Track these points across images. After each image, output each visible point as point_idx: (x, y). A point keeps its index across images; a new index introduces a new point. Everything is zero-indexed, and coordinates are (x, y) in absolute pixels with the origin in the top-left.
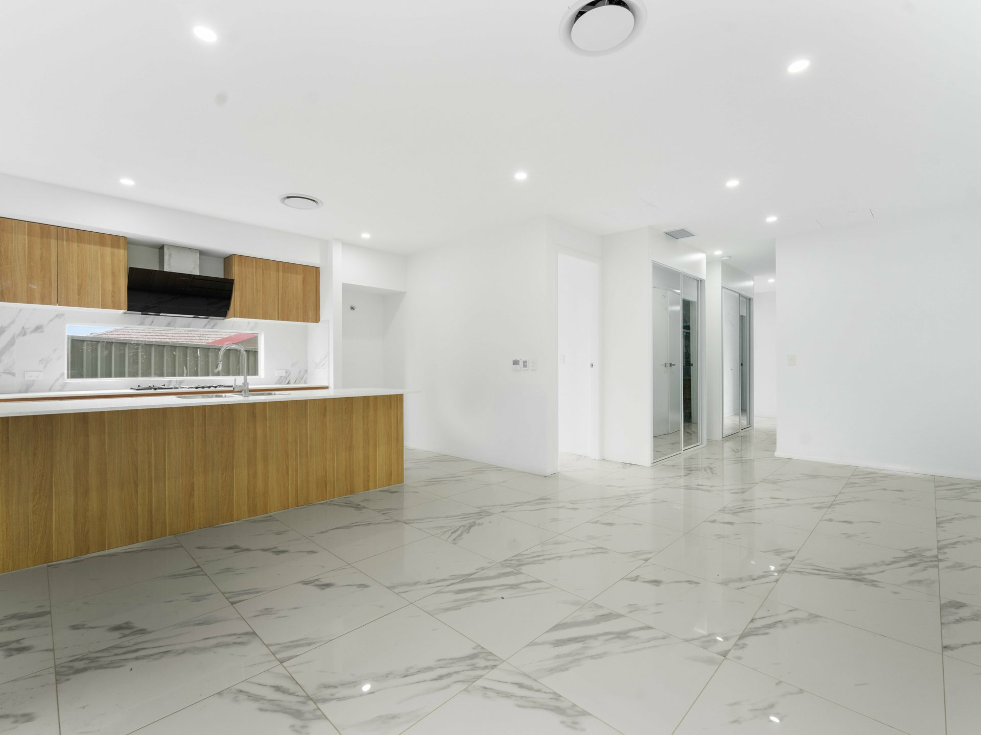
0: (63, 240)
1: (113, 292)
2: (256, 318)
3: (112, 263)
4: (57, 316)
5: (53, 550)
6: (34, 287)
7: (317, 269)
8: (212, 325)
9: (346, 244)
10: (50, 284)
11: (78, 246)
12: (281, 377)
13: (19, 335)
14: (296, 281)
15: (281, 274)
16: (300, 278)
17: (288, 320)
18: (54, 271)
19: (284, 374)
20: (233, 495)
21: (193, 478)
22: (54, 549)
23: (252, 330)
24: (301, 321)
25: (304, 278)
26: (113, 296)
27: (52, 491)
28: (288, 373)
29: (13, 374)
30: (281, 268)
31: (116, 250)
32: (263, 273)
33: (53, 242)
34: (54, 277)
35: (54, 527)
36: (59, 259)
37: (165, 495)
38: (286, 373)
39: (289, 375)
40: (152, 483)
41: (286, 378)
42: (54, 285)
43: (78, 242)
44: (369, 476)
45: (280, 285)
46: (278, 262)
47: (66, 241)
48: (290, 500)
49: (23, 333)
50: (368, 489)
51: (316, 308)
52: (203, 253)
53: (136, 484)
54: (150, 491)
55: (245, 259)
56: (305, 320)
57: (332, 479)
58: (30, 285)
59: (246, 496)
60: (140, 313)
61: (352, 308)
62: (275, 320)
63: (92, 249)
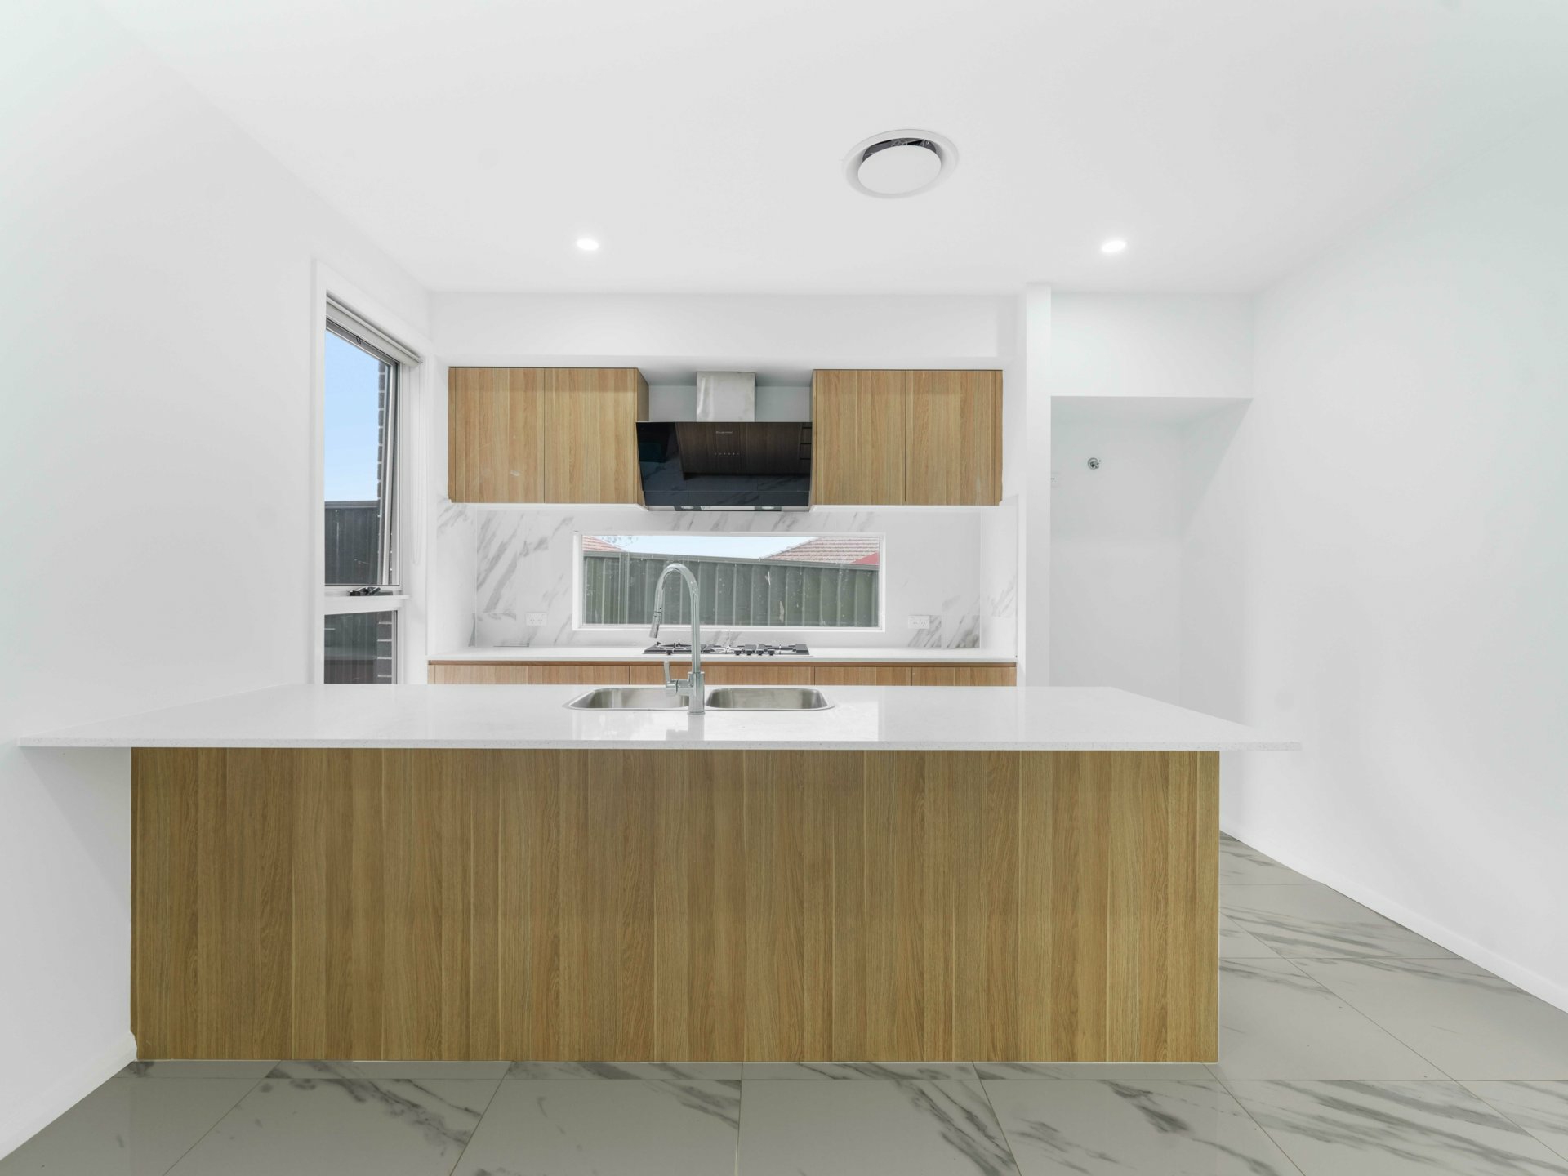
0: (551, 390)
1: (617, 472)
2: (858, 503)
3: (616, 421)
4: (564, 521)
5: (291, 1033)
6: (517, 474)
7: (996, 375)
8: (788, 522)
9: (1063, 295)
10: (536, 468)
11: (571, 397)
12: (920, 631)
13: (520, 554)
14: (946, 409)
15: (911, 397)
16: (955, 401)
17: (926, 503)
18: (540, 445)
19: (927, 626)
20: (652, 989)
21: (556, 924)
22: (293, 1031)
23: (861, 531)
24: (955, 504)
25: (964, 403)
26: (616, 480)
27: (292, 901)
28: (936, 623)
29: (514, 617)
30: (911, 385)
31: (621, 395)
32: (873, 402)
33: (539, 395)
34: (540, 455)
35: (293, 981)
36: (546, 424)
37: (497, 955)
38: (931, 622)
39: (937, 628)
40: (469, 918)
41: (931, 633)
42: (540, 468)
43: (570, 390)
44: (1074, 1013)
45: (910, 425)
46: (905, 372)
47: (556, 390)
48: (808, 1036)
49: (525, 552)
50: (1072, 1057)
51: (994, 469)
52: (760, 381)
53: (439, 919)
54: (466, 940)
55: (838, 377)
56: (966, 497)
57: (942, 999)
58: (512, 473)
59: (685, 998)
60: (672, 507)
61: (1093, 464)
62: (899, 504)
63: (588, 399)
